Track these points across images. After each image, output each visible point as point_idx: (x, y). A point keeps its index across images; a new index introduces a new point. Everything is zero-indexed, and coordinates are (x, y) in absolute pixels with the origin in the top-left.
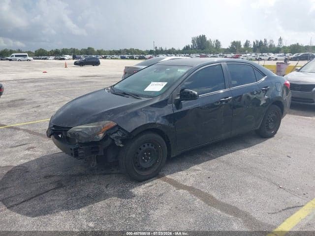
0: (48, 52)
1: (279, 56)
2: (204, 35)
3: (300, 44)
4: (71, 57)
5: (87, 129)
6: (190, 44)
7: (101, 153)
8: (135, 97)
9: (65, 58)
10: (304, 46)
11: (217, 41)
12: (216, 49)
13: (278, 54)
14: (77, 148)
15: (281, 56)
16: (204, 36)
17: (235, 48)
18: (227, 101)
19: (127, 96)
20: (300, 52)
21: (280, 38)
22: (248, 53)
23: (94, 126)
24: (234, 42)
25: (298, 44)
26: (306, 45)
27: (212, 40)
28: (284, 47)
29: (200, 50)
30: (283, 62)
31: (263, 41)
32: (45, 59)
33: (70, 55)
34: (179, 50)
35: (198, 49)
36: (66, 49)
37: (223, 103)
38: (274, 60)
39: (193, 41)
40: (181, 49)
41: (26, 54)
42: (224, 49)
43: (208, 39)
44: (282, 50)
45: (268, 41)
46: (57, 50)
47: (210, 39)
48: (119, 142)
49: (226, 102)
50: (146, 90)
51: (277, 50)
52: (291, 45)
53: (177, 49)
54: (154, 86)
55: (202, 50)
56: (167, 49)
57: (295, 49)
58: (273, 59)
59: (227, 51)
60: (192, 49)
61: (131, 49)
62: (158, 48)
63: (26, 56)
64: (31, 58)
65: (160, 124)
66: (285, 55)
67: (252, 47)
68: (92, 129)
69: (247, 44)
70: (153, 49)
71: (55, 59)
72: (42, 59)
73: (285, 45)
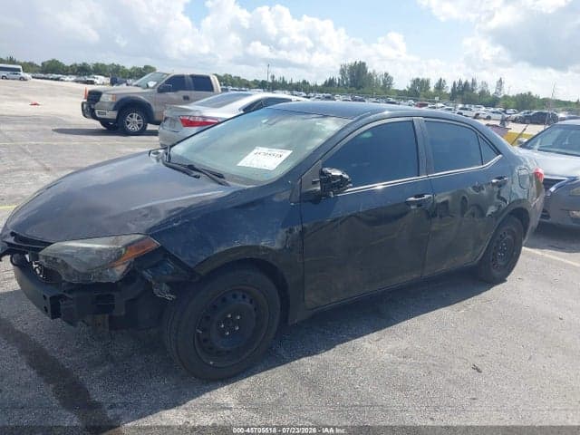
0: (67, 67)
1: (493, 113)
2: (363, 61)
3: (534, 94)
4: (107, 80)
5: (88, 250)
6: (337, 76)
7: (120, 311)
8: (213, 179)
9: (95, 80)
10: (541, 98)
11: (386, 74)
12: (384, 90)
13: (492, 109)
14: (60, 297)
15: (497, 112)
16: (364, 64)
17: (419, 91)
18: (419, 204)
19: (197, 174)
20: (534, 108)
21: (500, 80)
22: (439, 102)
23: (104, 246)
24: (418, 79)
25: (530, 93)
26: (546, 97)
27: (377, 72)
28: (505, 97)
29: (354, 89)
30: (498, 123)
31: (470, 81)
32: (57, 79)
33: (106, 76)
34: (316, 86)
35: (351, 87)
36: (103, 65)
37: (412, 207)
38: (485, 119)
39: (342, 72)
40: (319, 84)
41: (20, 67)
42: (397, 91)
43: (370, 70)
44: (502, 102)
45: (479, 82)
46: (84, 64)
47: (374, 71)
48: (165, 288)
49: (419, 206)
50: (242, 163)
51: (492, 102)
52: (518, 95)
53: (311, 83)
54: (261, 157)
55: (359, 88)
56: (294, 82)
57: (524, 101)
58: (483, 116)
59: (403, 95)
60: (339, 85)
61: (226, 76)
62: (277, 78)
63: (19, 70)
64: (28, 76)
65: (268, 249)
66: (505, 112)
67: (449, 91)
68: (100, 252)
69: (440, 86)
70: (266, 79)
71: (77, 82)
72: (52, 79)
73: (506, 93)
